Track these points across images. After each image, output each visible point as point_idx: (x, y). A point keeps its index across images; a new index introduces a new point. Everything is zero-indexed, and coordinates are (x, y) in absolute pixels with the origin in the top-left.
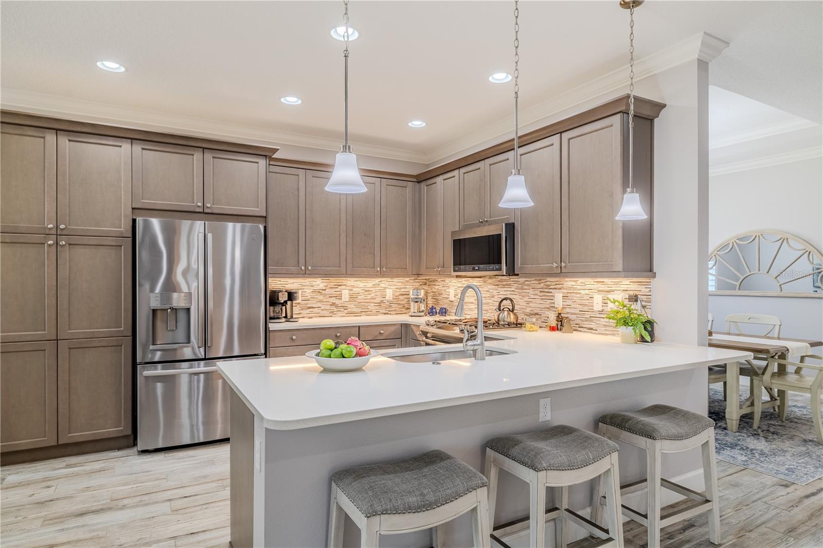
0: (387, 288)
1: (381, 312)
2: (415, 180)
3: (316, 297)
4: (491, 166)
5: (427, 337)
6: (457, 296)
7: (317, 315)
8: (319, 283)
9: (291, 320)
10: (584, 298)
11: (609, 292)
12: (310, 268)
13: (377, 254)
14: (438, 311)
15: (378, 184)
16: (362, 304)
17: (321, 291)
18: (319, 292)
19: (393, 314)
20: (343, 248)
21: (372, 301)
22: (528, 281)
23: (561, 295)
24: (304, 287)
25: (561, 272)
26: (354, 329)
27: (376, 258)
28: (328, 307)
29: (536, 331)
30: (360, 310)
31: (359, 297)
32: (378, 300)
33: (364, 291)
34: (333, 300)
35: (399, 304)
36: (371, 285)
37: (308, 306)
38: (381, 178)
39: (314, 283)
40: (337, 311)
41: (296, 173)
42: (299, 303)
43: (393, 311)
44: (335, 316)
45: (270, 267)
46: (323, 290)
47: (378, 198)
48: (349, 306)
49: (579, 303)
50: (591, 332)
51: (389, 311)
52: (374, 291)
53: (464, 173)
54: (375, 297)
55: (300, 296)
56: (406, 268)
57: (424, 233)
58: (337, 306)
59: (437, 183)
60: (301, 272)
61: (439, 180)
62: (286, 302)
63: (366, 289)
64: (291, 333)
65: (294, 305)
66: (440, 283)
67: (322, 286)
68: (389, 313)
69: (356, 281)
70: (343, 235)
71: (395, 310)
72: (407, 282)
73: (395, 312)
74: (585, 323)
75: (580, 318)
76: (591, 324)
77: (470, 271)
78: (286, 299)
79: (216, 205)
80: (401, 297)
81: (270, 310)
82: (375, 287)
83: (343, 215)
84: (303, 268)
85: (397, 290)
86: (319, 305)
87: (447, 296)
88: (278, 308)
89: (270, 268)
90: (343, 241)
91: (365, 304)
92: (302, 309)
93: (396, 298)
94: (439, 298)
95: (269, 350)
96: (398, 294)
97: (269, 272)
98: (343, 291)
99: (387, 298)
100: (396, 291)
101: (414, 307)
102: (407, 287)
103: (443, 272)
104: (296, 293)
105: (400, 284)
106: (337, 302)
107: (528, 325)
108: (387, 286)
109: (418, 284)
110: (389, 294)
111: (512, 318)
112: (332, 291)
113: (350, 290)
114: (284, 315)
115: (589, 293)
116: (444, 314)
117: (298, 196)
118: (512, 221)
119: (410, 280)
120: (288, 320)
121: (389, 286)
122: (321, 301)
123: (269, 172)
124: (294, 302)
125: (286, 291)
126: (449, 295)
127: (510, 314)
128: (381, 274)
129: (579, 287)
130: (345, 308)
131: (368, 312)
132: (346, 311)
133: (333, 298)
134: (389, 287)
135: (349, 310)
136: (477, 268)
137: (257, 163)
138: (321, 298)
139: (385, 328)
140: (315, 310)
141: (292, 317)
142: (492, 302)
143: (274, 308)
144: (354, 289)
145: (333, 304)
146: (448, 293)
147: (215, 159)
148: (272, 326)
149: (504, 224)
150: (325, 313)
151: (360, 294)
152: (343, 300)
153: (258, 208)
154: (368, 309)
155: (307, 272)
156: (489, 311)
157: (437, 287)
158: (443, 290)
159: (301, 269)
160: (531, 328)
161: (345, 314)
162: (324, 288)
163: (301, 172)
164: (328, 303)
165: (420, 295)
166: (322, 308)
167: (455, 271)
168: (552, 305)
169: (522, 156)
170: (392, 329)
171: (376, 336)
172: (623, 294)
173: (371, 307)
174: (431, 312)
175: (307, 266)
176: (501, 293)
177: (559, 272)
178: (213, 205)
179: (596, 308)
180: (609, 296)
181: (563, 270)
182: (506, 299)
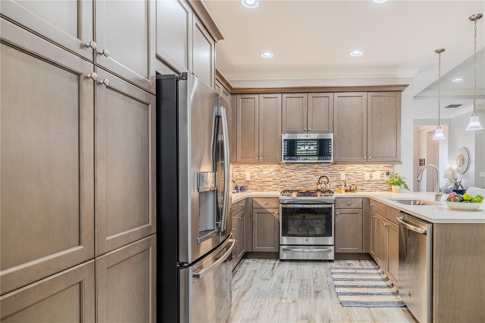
2: (230, 92)
4: (313, 98)
6: (253, 178)
10: (359, 175)
11: (373, 171)
23: (345, 174)
38: (222, 84)
49: (356, 177)
53: (287, 97)
57: (239, 132)
59: (255, 98)
74: (360, 187)
103: (263, 161)
115: (362, 172)
126: (244, 177)
129: (355, 169)
137: (211, 45)
142: (289, 180)
167: (285, 159)
168: (338, 179)
169: (339, 98)
172: (381, 172)
179: (366, 179)
180: (373, 173)
181: (368, 160)
182: (323, 177)
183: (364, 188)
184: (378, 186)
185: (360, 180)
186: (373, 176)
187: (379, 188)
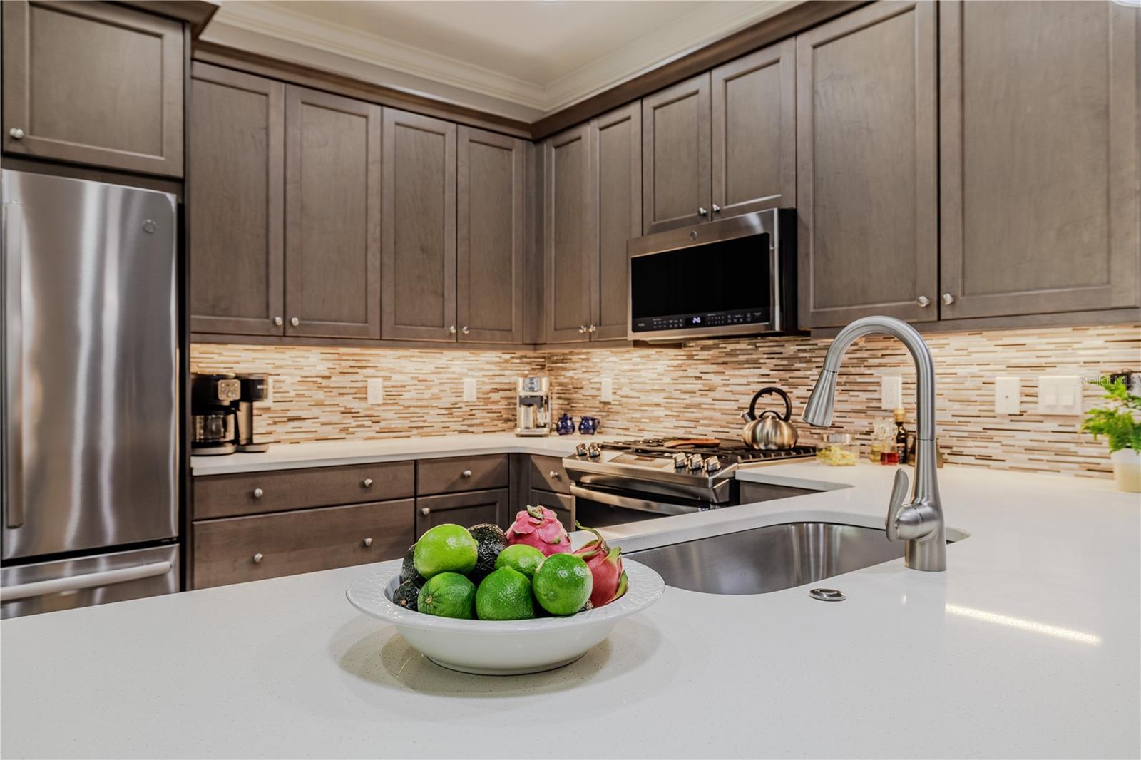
0: (466, 375)
1: (452, 428)
2: (528, 136)
3: (307, 393)
4: (729, 84)
5: (579, 484)
6: (619, 392)
7: (311, 436)
8: (314, 360)
9: (250, 448)
10: (967, 385)
11: (1040, 368)
12: (295, 321)
13: (450, 294)
14: (577, 426)
15: (450, 136)
16: (412, 409)
17: (319, 380)
18: (315, 382)
19: (477, 433)
20: (373, 277)
21: (434, 403)
22: (804, 351)
23: (900, 380)
24: (279, 371)
25: (939, 319)
26: (404, 468)
27: (446, 303)
28: (337, 418)
29: (853, 465)
30: (406, 424)
31: (406, 395)
32: (446, 402)
33: (416, 382)
34: (349, 402)
35: (490, 411)
36: (431, 368)
37: (290, 414)
38: (457, 123)
39: (303, 362)
40: (358, 426)
41: (259, 89)
42: (267, 409)
43: (478, 425)
44: (352, 439)
45: (192, 317)
46: (323, 377)
47: (450, 167)
48: (383, 415)
49: (952, 398)
50: (988, 466)
51: (469, 426)
52: (437, 382)
53: (655, 108)
54: (441, 395)
55: (271, 391)
56: (511, 330)
57: (551, 252)
58: (356, 416)
59: (583, 138)
60: (274, 331)
61: (590, 131)
62: (235, 404)
63: (421, 377)
64: (252, 480)
65: (255, 412)
66: (578, 365)
67: (322, 368)
68: (470, 429)
69: (399, 358)
70: (374, 247)
71: (482, 424)
72: (506, 361)
73: (481, 429)
74: (970, 443)
75: (953, 434)
76: (987, 447)
77: (679, 328)
78: (237, 396)
79: (40, 135)
80: (495, 396)
81: (194, 423)
82: (440, 373)
83: (374, 201)
84: (279, 320)
85: (486, 379)
86: (316, 412)
87: (594, 392)
88: (215, 420)
89: (194, 318)
90: (374, 261)
91: (418, 410)
92: (275, 423)
93: (484, 397)
94: (574, 396)
95: (193, 526)
96: (488, 388)
97: (193, 329)
98: (370, 380)
99: (465, 398)
100: (484, 383)
101: (525, 416)
102: (507, 373)
103: (599, 337)
104: (261, 382)
105: (493, 367)
106: (357, 405)
107: (836, 451)
108: (465, 371)
109: (528, 367)
110: (470, 391)
111: (785, 436)
112: (345, 381)
113: (386, 379)
114: (231, 436)
115: (983, 373)
116: (591, 431)
117: (268, 145)
118: (788, 205)
119: (513, 358)
120: (240, 448)
121: (469, 370)
122: (319, 404)
123: (193, 78)
124: (256, 404)
125: (236, 377)
126: (599, 389)
127: (780, 426)
128: (459, 342)
129: (949, 360)
130: (374, 419)
131: (425, 430)
132: (377, 427)
133: (346, 396)
134: (470, 373)
135: (383, 424)
136: (697, 320)
137: (159, 36)
138: (320, 395)
139: (472, 463)
140: (306, 425)
141: (250, 441)
142: (709, 401)
143: (206, 420)
144: (395, 377)
145: (347, 411)
146: (598, 386)
147: (37, 11)
148: (202, 465)
149: (776, 210)
150: (328, 431)
151: (408, 388)
152: (371, 401)
153: (162, 155)
154: (425, 421)
155: (290, 332)
156: (701, 422)
157: (570, 374)
158: (584, 379)
159: (274, 323)
160: (843, 457)
161: (374, 434)
162: (327, 374)
163: (274, 89)
164: (337, 409)
165: (541, 390)
166: (322, 420)
167: (635, 329)
168: (874, 404)
169: (819, 50)
170: (489, 465)
171: (454, 484)
172: (1084, 371)
173: (432, 417)
174: (562, 427)
175: (288, 318)
176: (733, 381)
177: (935, 318)
178: (32, 133)
179: (1002, 408)
180: (1044, 379)
181: (945, 313)
182: (770, 391)
183: (993, 449)
184: (1072, 448)
185: (974, 409)
186: (1040, 391)
187: (1075, 454)
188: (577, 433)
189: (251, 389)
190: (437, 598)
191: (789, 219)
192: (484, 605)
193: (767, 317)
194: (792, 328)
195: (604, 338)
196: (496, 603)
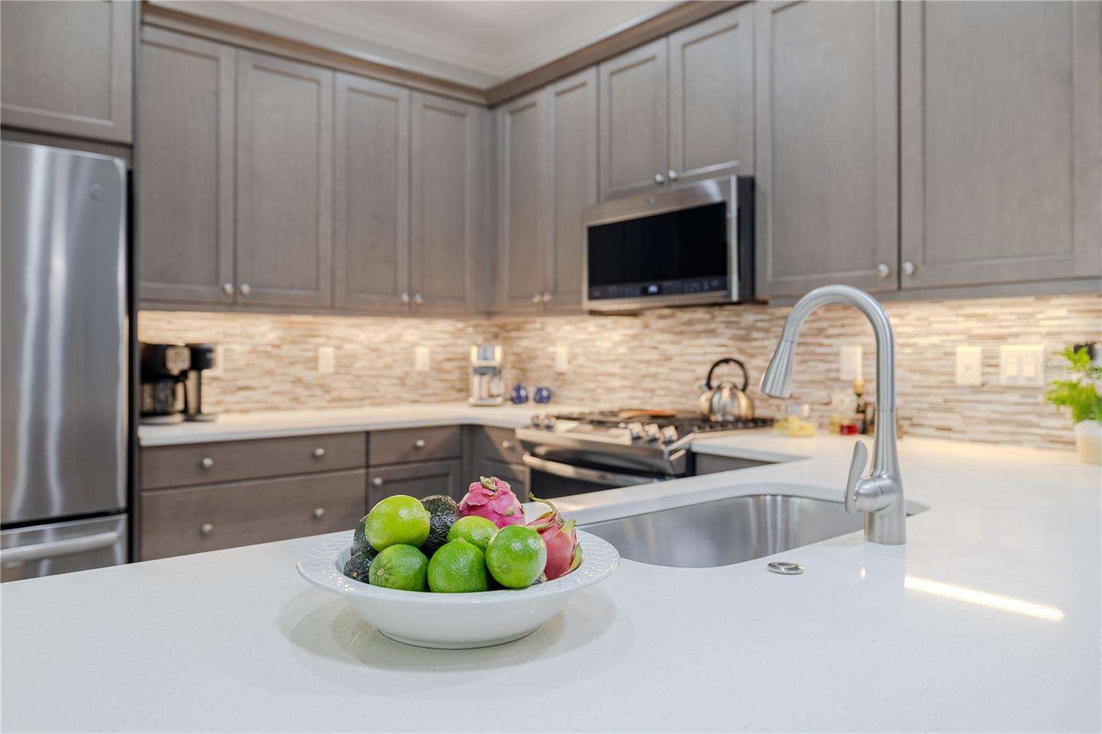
0: (418, 344)
1: (404, 397)
2: (482, 101)
3: (257, 362)
4: (689, 50)
5: (534, 455)
6: (574, 362)
7: (261, 405)
8: (266, 329)
9: (198, 417)
10: (928, 356)
11: (1002, 338)
12: (245, 289)
13: (403, 262)
14: (531, 396)
15: (403, 102)
16: (364, 379)
17: (270, 349)
18: (266, 352)
19: (430, 403)
20: (325, 245)
21: (387, 372)
22: (762, 320)
23: (860, 350)
24: (230, 339)
25: (899, 287)
26: (356, 439)
27: (398, 271)
28: (287, 387)
29: (811, 436)
30: (358, 393)
31: (358, 365)
32: (399, 370)
33: (367, 351)
34: (297, 371)
35: (443, 381)
36: (382, 336)
37: (239, 383)
38: (411, 88)
39: (253, 330)
40: (308, 396)
41: (210, 53)
42: (217, 377)
43: (430, 395)
44: (302, 409)
45: (141, 284)
46: (274, 346)
47: (403, 133)
48: (335, 385)
49: (912, 369)
50: (949, 438)
51: (423, 396)
52: (389, 351)
53: (612, 74)
54: (393, 364)
55: (220, 360)
56: (464, 299)
58: (307, 386)
59: (539, 103)
60: (224, 299)
61: (545, 97)
62: (183, 375)
63: (373, 346)
64: (201, 451)
65: (205, 380)
66: (534, 333)
67: (272, 336)
68: (423, 399)
69: (351, 327)
70: (326, 215)
71: (434, 394)
72: (460, 330)
73: (434, 398)
74: (931, 415)
75: (914, 405)
76: (946, 419)
77: (635, 296)
78: (186, 365)
80: (448, 366)
81: (142, 393)
82: (392, 342)
83: (325, 168)
84: (229, 288)
85: (439, 348)
86: (266, 381)
87: (549, 362)
88: (163, 390)
90: (326, 229)
91: (369, 380)
92: (225, 393)
93: (437, 368)
94: (530, 366)
95: (140, 498)
96: (439, 357)
97: (142, 297)
98: (321, 349)
99: (417, 368)
100: (437, 352)
101: (478, 386)
102: (459, 342)
103: (554, 306)
104: (211, 350)
105: (446, 336)
106: (307, 375)
107: (794, 422)
108: (418, 339)
109: (482, 336)
110: (423, 356)
111: (742, 406)
112: (295, 350)
113: (337, 348)
114: (179, 405)
115: (942, 344)
116: (546, 402)
117: (217, 109)
118: (747, 172)
119: (466, 327)
120: (189, 417)
121: (423, 338)
122: (270, 373)
123: (142, 42)
124: (205, 373)
125: (186, 347)
126: (553, 360)
127: (738, 397)
128: (412, 311)
129: (909, 330)
130: (324, 388)
131: (377, 399)
132: (328, 397)
133: (297, 365)
134: (424, 342)
135: (335, 394)
136: (654, 289)
138: (270, 364)
139: (425, 434)
140: (256, 394)
141: (199, 411)
142: (666, 371)
143: (154, 389)
144: (346, 346)
145: (298, 381)
146: (552, 356)
148: (149, 435)
149: (733, 178)
150: (278, 400)
151: (360, 357)
152: (322, 370)
153: (110, 118)
154: (377, 391)
155: (240, 299)
156: (658, 392)
157: (525, 343)
158: (539, 349)
159: (224, 290)
160: (802, 428)
161: (325, 404)
162: (277, 343)
163: (225, 53)
164: (287, 378)
165: (493, 358)
166: (272, 389)
167: (591, 297)
168: (833, 375)
169: (778, 14)
170: (442, 436)
171: (406, 454)
172: (1047, 341)
173: (384, 386)
174: (516, 397)
175: (238, 285)
177: (895, 288)
179: (961, 379)
180: (1005, 349)
181: (906, 283)
182: (726, 361)
183: (953, 420)
184: (1034, 419)
185: (932, 380)
186: (1002, 361)
187: (1037, 426)
188: (531, 403)
189: (200, 357)
190: (389, 571)
191: (748, 187)
192: (436, 578)
193: (725, 286)
194: (750, 297)
195: (559, 306)
196: (449, 575)
